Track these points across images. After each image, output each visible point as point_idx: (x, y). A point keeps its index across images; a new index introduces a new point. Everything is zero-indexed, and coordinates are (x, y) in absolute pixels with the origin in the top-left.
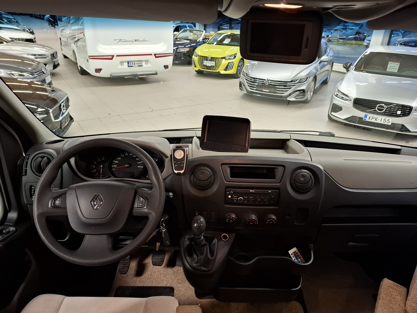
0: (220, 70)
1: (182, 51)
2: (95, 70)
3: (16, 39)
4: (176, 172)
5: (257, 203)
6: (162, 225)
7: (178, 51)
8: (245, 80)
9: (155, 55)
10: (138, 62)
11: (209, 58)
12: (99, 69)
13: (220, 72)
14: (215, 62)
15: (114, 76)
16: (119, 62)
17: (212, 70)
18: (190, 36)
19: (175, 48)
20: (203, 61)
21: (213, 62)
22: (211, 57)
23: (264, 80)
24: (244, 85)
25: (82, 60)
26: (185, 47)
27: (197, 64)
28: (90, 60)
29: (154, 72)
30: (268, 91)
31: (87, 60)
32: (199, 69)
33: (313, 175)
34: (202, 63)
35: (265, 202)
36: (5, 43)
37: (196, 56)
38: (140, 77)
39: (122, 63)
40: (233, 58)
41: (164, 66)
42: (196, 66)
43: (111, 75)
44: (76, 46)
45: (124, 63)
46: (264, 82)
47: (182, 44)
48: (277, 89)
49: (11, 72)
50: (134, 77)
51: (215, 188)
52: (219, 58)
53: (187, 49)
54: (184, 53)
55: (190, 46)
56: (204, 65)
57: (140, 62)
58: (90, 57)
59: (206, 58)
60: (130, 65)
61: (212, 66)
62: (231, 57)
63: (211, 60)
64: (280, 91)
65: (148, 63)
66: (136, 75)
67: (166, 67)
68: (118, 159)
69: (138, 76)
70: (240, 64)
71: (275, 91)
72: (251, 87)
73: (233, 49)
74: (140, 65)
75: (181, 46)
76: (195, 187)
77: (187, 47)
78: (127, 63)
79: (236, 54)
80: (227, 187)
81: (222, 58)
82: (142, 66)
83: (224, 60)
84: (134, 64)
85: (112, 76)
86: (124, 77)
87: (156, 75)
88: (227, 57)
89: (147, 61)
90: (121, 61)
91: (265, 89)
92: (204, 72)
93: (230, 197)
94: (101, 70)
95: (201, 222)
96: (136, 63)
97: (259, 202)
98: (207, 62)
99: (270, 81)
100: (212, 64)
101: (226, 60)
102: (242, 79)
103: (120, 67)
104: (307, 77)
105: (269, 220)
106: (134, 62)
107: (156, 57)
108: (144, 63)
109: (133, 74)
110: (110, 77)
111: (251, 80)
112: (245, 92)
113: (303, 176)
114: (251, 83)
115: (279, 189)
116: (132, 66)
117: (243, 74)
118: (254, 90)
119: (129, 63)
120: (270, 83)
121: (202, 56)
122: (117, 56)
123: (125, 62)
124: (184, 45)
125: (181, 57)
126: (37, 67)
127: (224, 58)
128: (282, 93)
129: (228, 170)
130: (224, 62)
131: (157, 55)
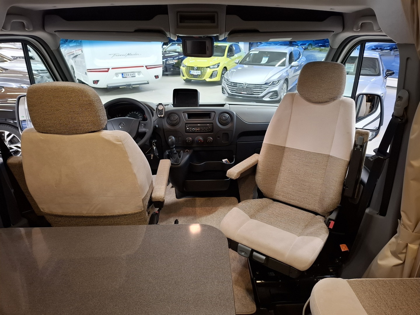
0: (206, 78)
1: (171, 63)
2: (93, 81)
3: (17, 57)
4: (159, 116)
5: (202, 131)
6: (154, 145)
7: (167, 63)
8: (226, 85)
9: (146, 66)
10: (131, 74)
11: (196, 68)
12: (97, 80)
13: (206, 79)
14: (201, 71)
15: (111, 87)
16: (115, 74)
17: (198, 78)
18: (178, 49)
19: (164, 60)
20: (190, 70)
21: (199, 71)
22: (197, 67)
23: (242, 84)
24: (226, 90)
25: (81, 74)
26: (174, 59)
27: (185, 74)
28: (88, 73)
29: (146, 82)
30: (246, 93)
31: (86, 73)
32: (187, 78)
33: (230, 116)
34: (189, 72)
35: (206, 130)
36: (9, 61)
37: (184, 67)
38: (133, 86)
39: (117, 74)
40: (216, 67)
41: (155, 76)
42: (184, 75)
43: (107, 85)
44: (74, 61)
45: (119, 75)
46: (242, 85)
47: (170, 57)
48: (254, 91)
49: (20, 85)
50: (128, 86)
51: (180, 125)
52: (204, 67)
53: (176, 61)
54: (173, 64)
55: (178, 58)
56: (191, 74)
57: (133, 73)
58: (89, 71)
59: (192, 68)
60: (124, 77)
61: (199, 75)
62: (215, 66)
63: (197, 70)
64: (256, 93)
65: (140, 74)
66: (130, 85)
67: (157, 77)
68: (128, 115)
69: (132, 85)
70: (223, 72)
71: (252, 93)
72: (232, 90)
73: (217, 59)
74: (133, 76)
75: (170, 58)
76: (169, 124)
77: (176, 59)
78: (121, 75)
79: (219, 63)
80: (186, 124)
81: (207, 67)
82: (135, 76)
83: (208, 68)
84: (127, 75)
85: (109, 87)
86: (119, 87)
87: (148, 84)
88: (212, 66)
89: (139, 73)
90: (116, 73)
91: (243, 92)
92: (192, 80)
93: (188, 128)
94: (98, 81)
95: (173, 139)
96: (129, 74)
97: (203, 130)
98: (194, 71)
99: (247, 85)
100: (198, 73)
101: (211, 69)
102: (224, 84)
103: (115, 78)
104: (279, 80)
105: (208, 140)
106: (127, 74)
107: (147, 68)
108: (136, 74)
109: (127, 84)
110: (106, 87)
111: (232, 84)
112: (227, 95)
113: (225, 116)
114: (232, 87)
115: (212, 123)
116: (126, 77)
117: (224, 80)
118: (234, 93)
119: (124, 74)
120: (248, 86)
121: (189, 67)
122: (112, 68)
123: (119, 73)
124: (173, 57)
125: (170, 69)
126: (41, 80)
127: (209, 67)
128: (258, 95)
129: (187, 115)
130: (209, 71)
131: (148, 67)
